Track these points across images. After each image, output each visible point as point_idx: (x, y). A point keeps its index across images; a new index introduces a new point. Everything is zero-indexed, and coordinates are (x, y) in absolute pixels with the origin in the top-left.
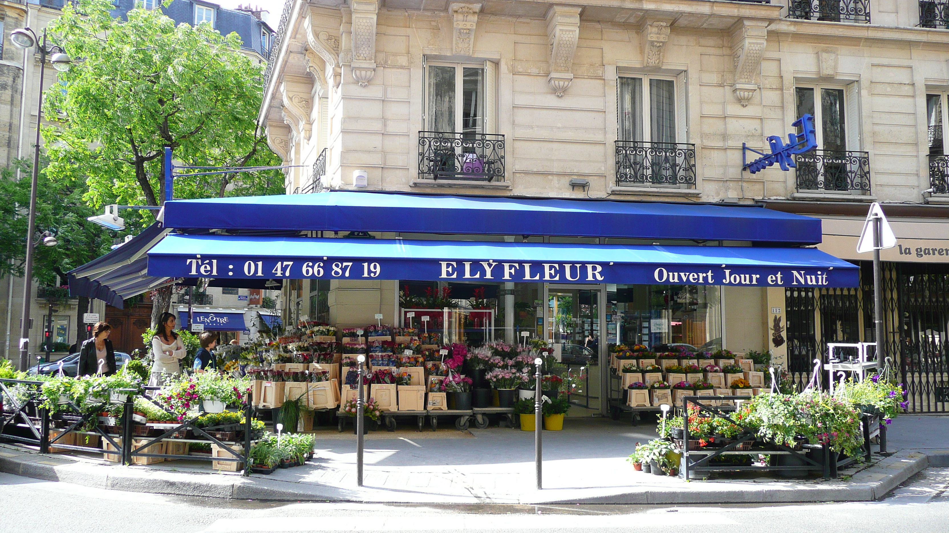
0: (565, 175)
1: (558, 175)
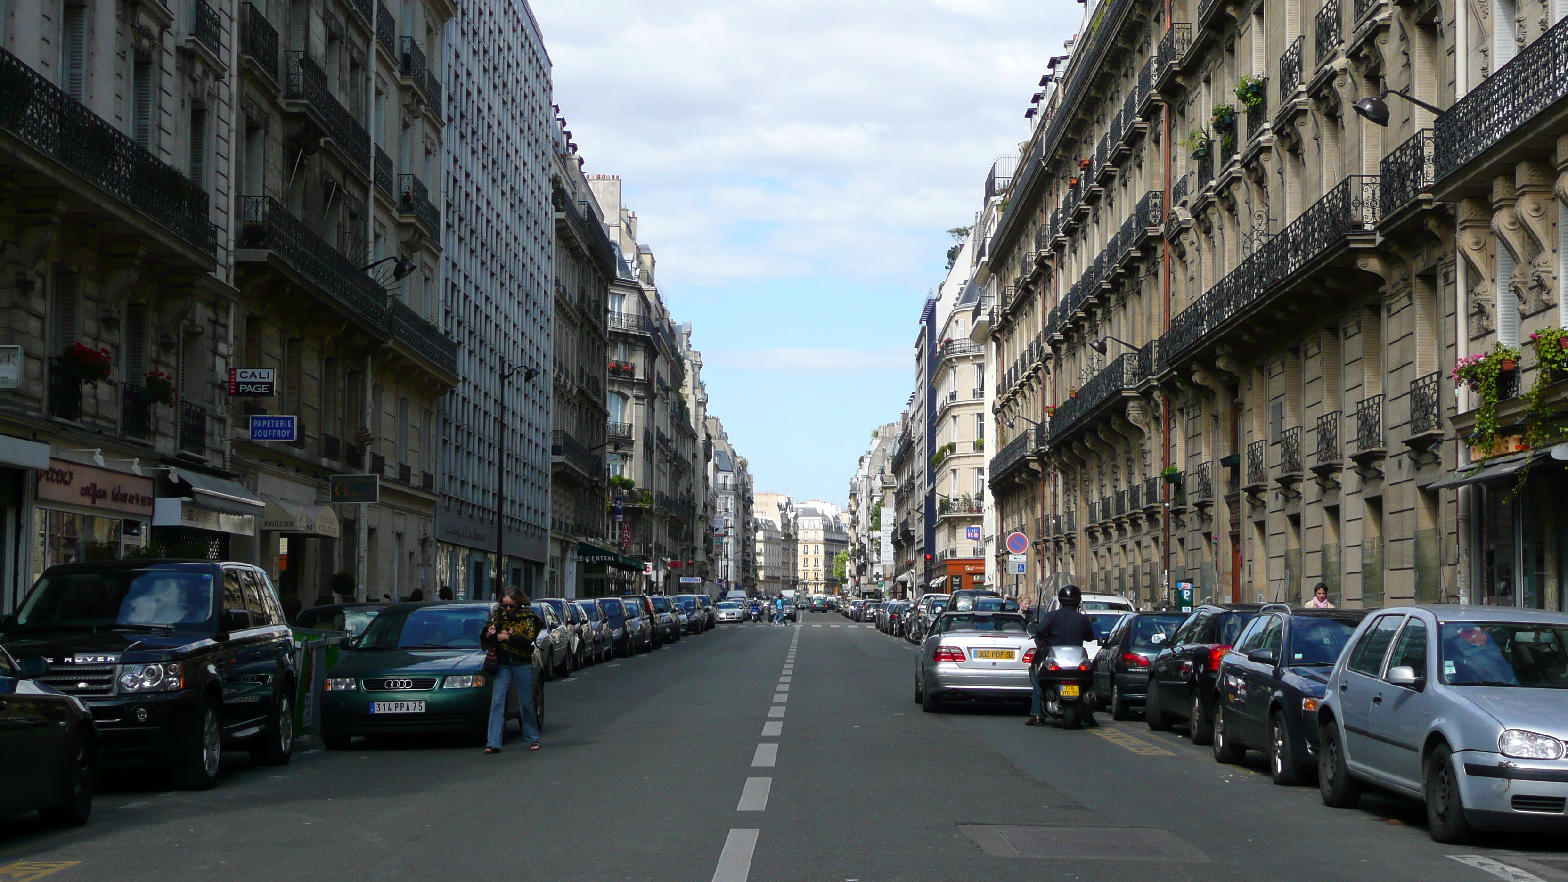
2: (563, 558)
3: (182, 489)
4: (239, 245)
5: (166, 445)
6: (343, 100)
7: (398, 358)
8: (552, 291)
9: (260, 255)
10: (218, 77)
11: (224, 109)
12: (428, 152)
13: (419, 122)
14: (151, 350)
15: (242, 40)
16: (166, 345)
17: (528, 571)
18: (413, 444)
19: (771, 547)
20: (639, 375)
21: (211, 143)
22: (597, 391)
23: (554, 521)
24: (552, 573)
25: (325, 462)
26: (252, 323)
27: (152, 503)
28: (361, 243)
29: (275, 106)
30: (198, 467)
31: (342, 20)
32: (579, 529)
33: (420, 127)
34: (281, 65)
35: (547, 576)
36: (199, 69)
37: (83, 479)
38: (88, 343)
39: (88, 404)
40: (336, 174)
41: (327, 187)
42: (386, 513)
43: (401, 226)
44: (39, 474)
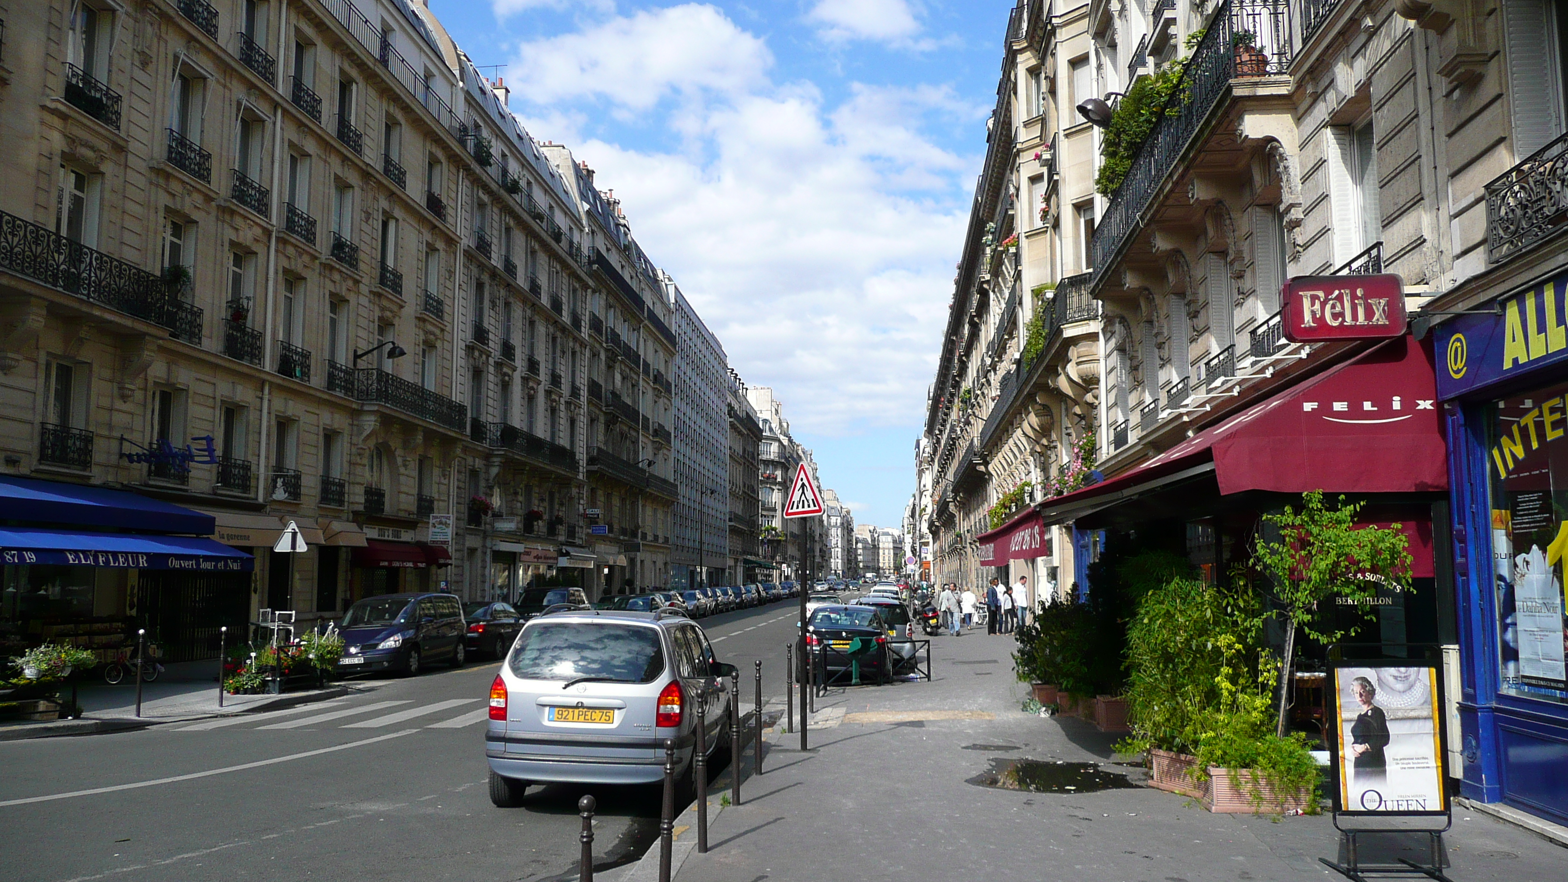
0: (3, 450)
2: (736, 566)
3: (567, 554)
4: (587, 464)
5: (562, 538)
6: (629, 401)
7: (651, 494)
8: (728, 452)
9: (595, 468)
10: (580, 408)
11: (582, 417)
12: (666, 409)
13: (661, 400)
14: (557, 507)
15: (589, 391)
16: (562, 504)
17: (717, 575)
18: (660, 525)
19: (867, 552)
20: (779, 479)
21: (578, 430)
22: (753, 491)
23: (730, 550)
24: (730, 573)
25: (622, 537)
26: (593, 491)
27: (557, 559)
28: (636, 453)
29: (601, 410)
30: (573, 545)
31: (628, 371)
32: (744, 552)
33: (661, 401)
34: (603, 395)
35: (727, 574)
36: (573, 407)
37: (534, 553)
38: (536, 509)
39: (536, 528)
40: (625, 428)
41: (622, 434)
42: (648, 555)
43: (654, 442)
44: (520, 553)
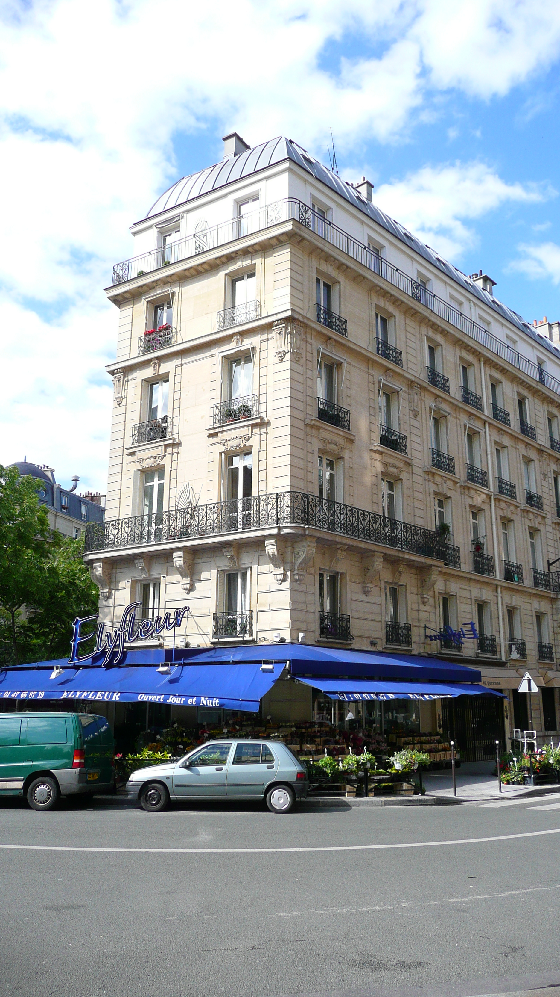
0: (369, 638)
1: (366, 637)
